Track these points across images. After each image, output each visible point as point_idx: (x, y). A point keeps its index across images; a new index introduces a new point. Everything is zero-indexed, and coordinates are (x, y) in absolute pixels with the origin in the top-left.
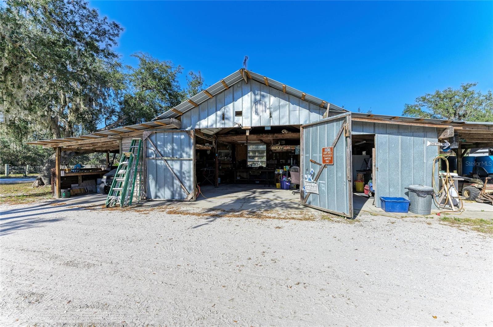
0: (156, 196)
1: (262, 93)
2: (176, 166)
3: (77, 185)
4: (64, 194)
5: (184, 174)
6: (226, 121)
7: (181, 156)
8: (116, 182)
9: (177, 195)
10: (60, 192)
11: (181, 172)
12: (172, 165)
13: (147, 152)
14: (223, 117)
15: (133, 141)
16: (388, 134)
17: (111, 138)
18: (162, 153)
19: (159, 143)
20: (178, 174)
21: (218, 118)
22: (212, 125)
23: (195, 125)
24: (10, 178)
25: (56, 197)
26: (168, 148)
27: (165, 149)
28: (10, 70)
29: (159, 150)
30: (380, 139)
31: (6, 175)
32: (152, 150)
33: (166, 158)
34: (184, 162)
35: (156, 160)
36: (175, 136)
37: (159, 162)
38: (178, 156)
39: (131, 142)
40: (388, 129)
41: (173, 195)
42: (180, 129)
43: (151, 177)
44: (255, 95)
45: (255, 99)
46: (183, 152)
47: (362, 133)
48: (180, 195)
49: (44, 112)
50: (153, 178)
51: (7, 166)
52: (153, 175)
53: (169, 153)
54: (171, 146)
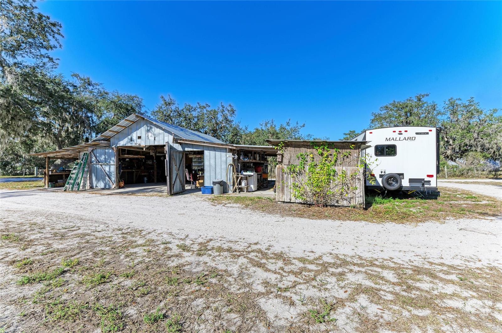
0: (96, 186)
1: (151, 126)
2: (107, 169)
3: (62, 180)
4: (50, 185)
5: (111, 173)
6: (133, 142)
7: (110, 163)
8: (71, 177)
9: (107, 186)
10: (48, 184)
11: (109, 172)
12: (105, 168)
13: (91, 160)
14: (131, 140)
15: (85, 153)
16: (210, 150)
17: (71, 152)
18: (99, 161)
19: (98, 155)
20: (108, 173)
21: (129, 140)
22: (126, 144)
23: (117, 144)
24: (38, 177)
25: (46, 187)
26: (103, 158)
27: (101, 158)
28: (14, 119)
29: (98, 159)
30: (206, 153)
31: (35, 176)
32: (94, 159)
33: (101, 164)
34: (111, 166)
35: (96, 164)
36: (107, 151)
37: (97, 166)
38: (108, 163)
39: (83, 154)
40: (209, 148)
41: (105, 186)
42: (109, 146)
43: (93, 175)
44: (148, 127)
45: (147, 129)
46: (111, 160)
47: (197, 150)
48: (109, 186)
49: (43, 134)
50: (95, 175)
51: (36, 168)
52: (94, 174)
53: (103, 161)
54: (104, 157)
